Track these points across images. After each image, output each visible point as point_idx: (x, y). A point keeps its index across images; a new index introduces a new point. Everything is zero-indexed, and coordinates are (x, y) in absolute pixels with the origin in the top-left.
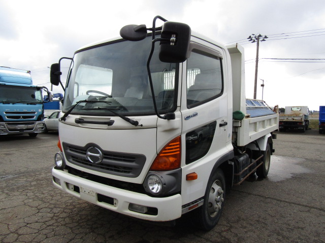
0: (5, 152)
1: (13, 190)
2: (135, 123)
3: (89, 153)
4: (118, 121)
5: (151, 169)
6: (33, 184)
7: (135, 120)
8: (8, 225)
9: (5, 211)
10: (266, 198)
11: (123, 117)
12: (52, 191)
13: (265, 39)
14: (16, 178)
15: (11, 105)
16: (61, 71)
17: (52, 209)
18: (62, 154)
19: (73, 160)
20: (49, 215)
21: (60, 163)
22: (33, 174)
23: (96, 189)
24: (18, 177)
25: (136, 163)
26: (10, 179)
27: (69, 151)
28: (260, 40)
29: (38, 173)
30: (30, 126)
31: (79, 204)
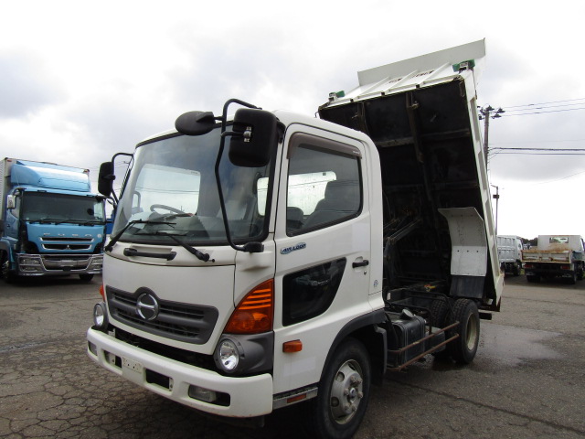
0: (34, 306)
1: (32, 367)
2: (205, 257)
3: (141, 304)
4: (181, 253)
5: (226, 330)
6: (65, 358)
7: (204, 253)
8: (11, 421)
9: (11, 400)
10: (456, 399)
11: (189, 248)
12: (93, 371)
13: (500, 114)
14: (41, 347)
15: (52, 226)
16: (115, 174)
17: (86, 400)
18: (105, 305)
19: (120, 315)
20: (79, 409)
21: (100, 320)
22: (69, 343)
23: (143, 361)
24: (46, 347)
25: (205, 320)
26: (30, 350)
27: (114, 300)
28: (490, 115)
29: (78, 341)
30: (81, 262)
31: (132, 394)
